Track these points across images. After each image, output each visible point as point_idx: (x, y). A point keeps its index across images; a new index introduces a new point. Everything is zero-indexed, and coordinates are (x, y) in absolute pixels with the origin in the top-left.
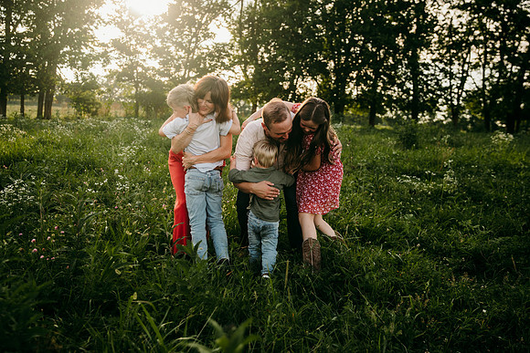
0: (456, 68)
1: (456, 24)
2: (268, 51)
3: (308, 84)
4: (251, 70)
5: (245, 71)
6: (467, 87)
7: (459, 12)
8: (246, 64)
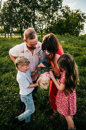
0: (41, 25)
1: (40, 17)
2: (6, 23)
3: (15, 29)
4: (3, 27)
5: (2, 27)
6: (43, 28)
7: (40, 14)
8: (2, 26)
